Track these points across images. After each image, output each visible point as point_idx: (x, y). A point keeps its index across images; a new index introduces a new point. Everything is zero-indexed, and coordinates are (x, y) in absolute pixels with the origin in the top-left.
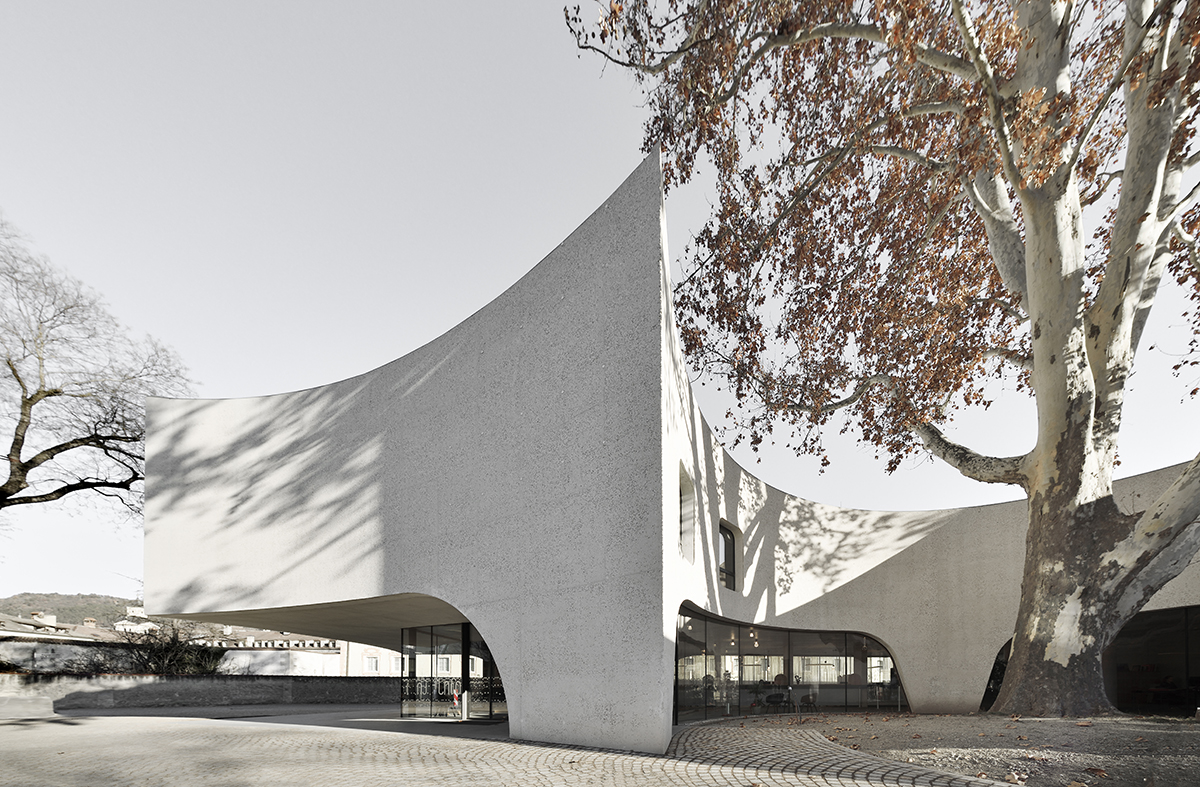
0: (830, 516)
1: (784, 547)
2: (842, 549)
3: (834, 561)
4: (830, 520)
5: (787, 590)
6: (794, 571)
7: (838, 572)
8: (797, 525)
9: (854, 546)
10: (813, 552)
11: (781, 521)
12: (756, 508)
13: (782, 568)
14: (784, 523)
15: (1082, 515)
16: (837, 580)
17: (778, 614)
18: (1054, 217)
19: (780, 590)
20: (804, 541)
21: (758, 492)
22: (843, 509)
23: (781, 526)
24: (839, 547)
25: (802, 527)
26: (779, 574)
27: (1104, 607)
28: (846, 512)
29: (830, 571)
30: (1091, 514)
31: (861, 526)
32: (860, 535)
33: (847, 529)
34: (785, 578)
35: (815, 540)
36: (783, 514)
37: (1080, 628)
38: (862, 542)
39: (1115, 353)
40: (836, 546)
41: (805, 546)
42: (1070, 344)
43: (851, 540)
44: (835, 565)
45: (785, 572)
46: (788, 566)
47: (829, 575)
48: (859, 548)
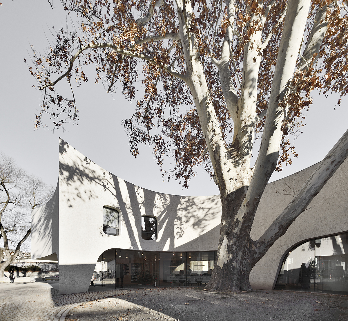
0: (202, 202)
1: (180, 219)
2: (207, 216)
3: (203, 222)
4: (202, 204)
5: (181, 236)
6: (184, 228)
7: (205, 226)
8: (186, 209)
9: (213, 214)
10: (195, 218)
11: (178, 208)
12: (165, 206)
13: (179, 228)
14: (179, 209)
15: (230, 199)
16: (205, 229)
17: (175, 247)
18: (192, 82)
19: (176, 237)
20: (190, 215)
21: (166, 200)
22: (208, 198)
23: (178, 211)
24: (206, 215)
25: (188, 209)
26: (176, 230)
27: (236, 241)
28: (209, 199)
29: (202, 226)
30: (234, 197)
31: (216, 204)
32: (215, 208)
33: (209, 206)
34: (180, 231)
35: (195, 214)
36: (179, 206)
37: (227, 251)
38: (216, 212)
39: (244, 118)
40: (204, 215)
41: (191, 217)
42: (208, 128)
43: (211, 211)
44: (204, 223)
45: (180, 229)
46: (182, 226)
47: (201, 228)
48: (215, 214)
